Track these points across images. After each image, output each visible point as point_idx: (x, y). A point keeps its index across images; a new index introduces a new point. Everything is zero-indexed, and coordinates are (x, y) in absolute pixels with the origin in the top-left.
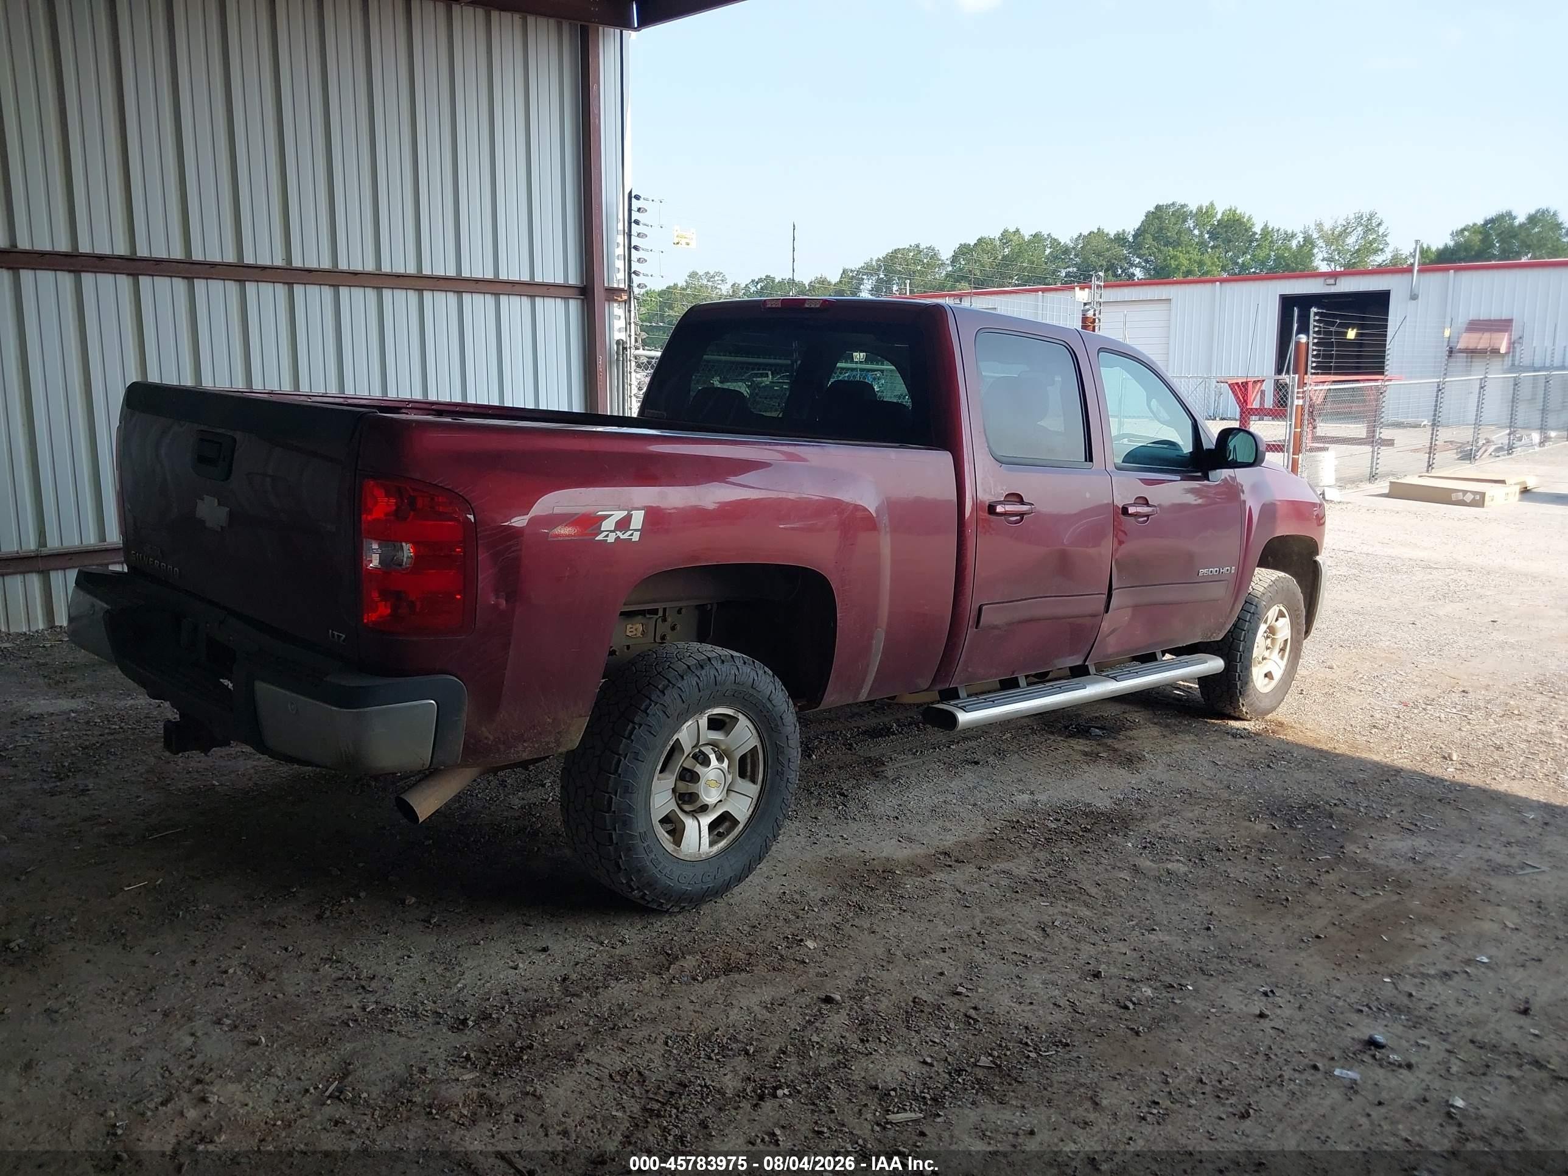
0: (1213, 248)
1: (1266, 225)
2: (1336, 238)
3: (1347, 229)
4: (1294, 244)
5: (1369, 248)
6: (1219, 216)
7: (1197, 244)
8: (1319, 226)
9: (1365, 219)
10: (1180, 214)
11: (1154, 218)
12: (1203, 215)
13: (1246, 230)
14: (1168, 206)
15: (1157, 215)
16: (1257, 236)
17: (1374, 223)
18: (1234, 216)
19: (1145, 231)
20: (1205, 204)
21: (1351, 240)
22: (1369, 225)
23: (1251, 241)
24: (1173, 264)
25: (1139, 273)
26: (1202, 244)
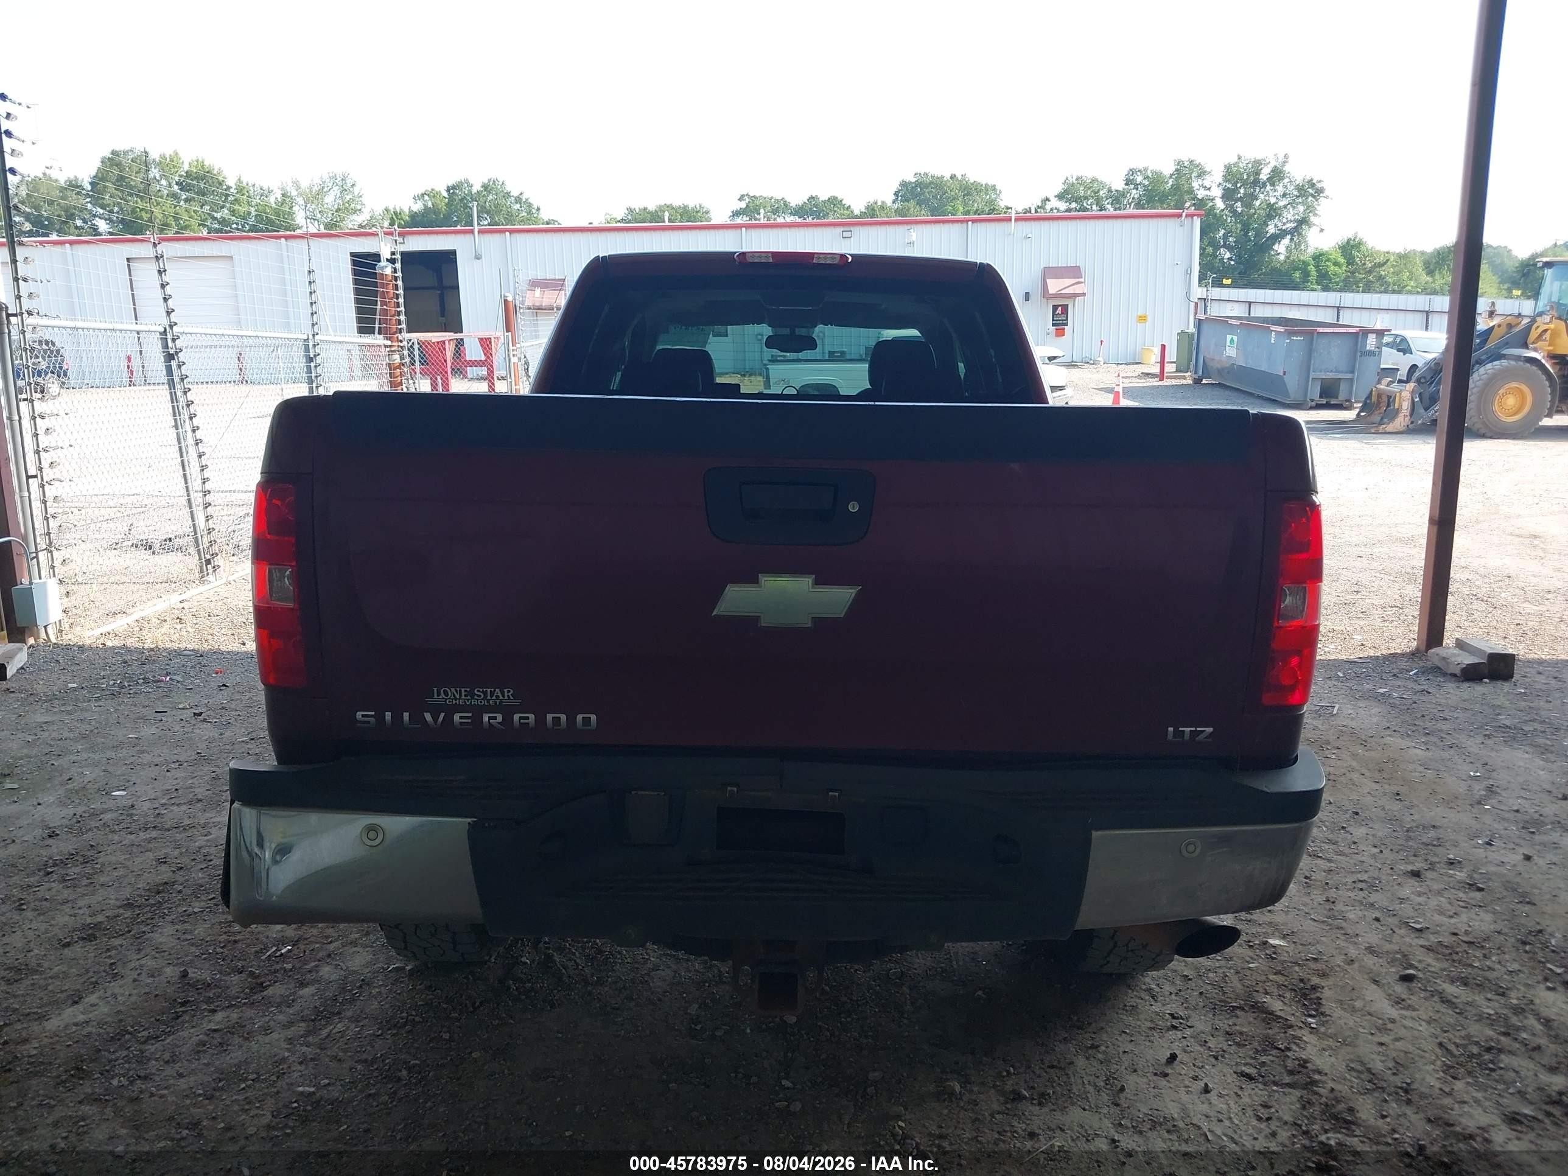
0: (186, 200)
1: (239, 180)
2: (316, 196)
3: (323, 188)
4: (272, 200)
5: (346, 208)
6: (186, 167)
7: (168, 195)
8: (297, 184)
9: (339, 179)
10: (144, 161)
11: (112, 165)
12: (168, 165)
13: (220, 184)
14: (126, 153)
15: (113, 161)
16: (232, 190)
17: (349, 183)
18: (202, 167)
19: (103, 179)
20: (168, 152)
21: (329, 199)
22: (344, 185)
23: (227, 196)
24: (145, 216)
25: (102, 226)
26: (175, 196)
